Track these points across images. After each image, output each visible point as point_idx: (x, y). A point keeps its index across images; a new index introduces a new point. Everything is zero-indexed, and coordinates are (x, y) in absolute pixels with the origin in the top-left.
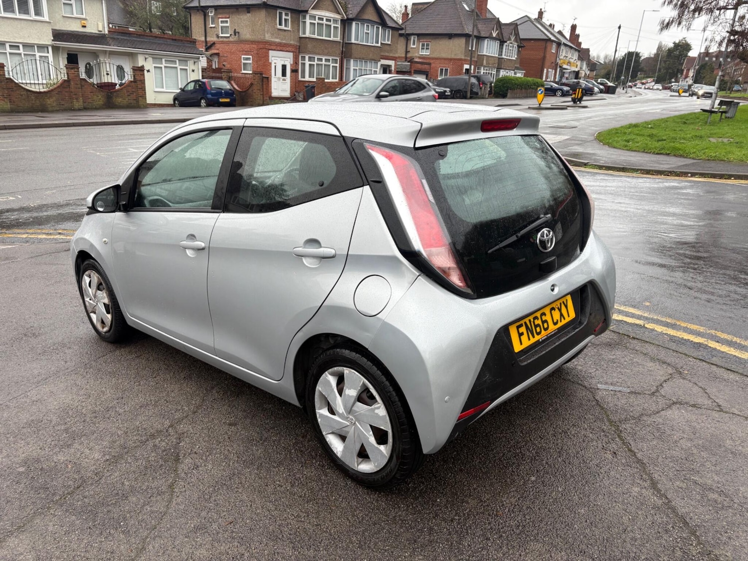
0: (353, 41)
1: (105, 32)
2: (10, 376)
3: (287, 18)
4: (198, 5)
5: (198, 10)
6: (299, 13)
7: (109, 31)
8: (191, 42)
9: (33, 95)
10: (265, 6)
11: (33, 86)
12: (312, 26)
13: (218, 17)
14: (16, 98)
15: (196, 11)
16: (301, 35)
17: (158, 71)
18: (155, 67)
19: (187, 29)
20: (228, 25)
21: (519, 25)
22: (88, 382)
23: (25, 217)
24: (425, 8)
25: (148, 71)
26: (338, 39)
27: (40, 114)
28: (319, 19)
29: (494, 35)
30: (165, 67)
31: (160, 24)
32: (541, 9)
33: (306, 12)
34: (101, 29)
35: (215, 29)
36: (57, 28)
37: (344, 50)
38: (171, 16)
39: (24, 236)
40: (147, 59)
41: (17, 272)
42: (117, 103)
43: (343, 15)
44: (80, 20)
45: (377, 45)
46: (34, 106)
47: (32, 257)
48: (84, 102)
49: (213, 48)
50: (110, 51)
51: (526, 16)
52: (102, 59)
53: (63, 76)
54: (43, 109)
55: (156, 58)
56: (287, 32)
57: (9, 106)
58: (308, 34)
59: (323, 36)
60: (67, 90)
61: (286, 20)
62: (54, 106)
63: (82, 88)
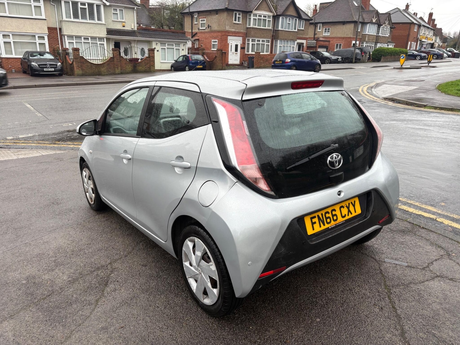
0: (280, 29)
1: (135, 29)
2: (37, 227)
3: (239, 16)
4: (188, 11)
5: (188, 14)
6: (247, 13)
7: (137, 29)
8: (182, 33)
9: (94, 66)
10: (227, 10)
11: (94, 61)
12: (255, 20)
13: (200, 17)
14: (85, 68)
15: (187, 15)
16: (248, 26)
17: (163, 50)
18: (162, 48)
19: (182, 25)
20: (205, 22)
21: (392, 14)
22: (76, 233)
23: (75, 135)
24: (328, 6)
25: (158, 51)
26: (271, 28)
27: (97, 77)
28: (259, 16)
29: (374, 21)
30: (167, 48)
31: (167, 23)
32: (408, 3)
33: (251, 12)
34: (133, 27)
35: (198, 25)
36: (109, 27)
37: (274, 34)
38: (174, 19)
39: (72, 146)
40: (157, 44)
41: (61, 166)
42: (139, 70)
43: (274, 13)
44: (122, 23)
45: (295, 31)
46: (95, 72)
47: (71, 158)
48: (121, 70)
49: (196, 36)
50: (137, 40)
51: (397, 8)
52: (133, 45)
53: (110, 55)
54: (99, 74)
55: (163, 43)
56: (239, 25)
57: (81, 72)
58: (252, 26)
59: (261, 27)
60: (113, 63)
61: (239, 18)
62: (105, 72)
63: (120, 62)
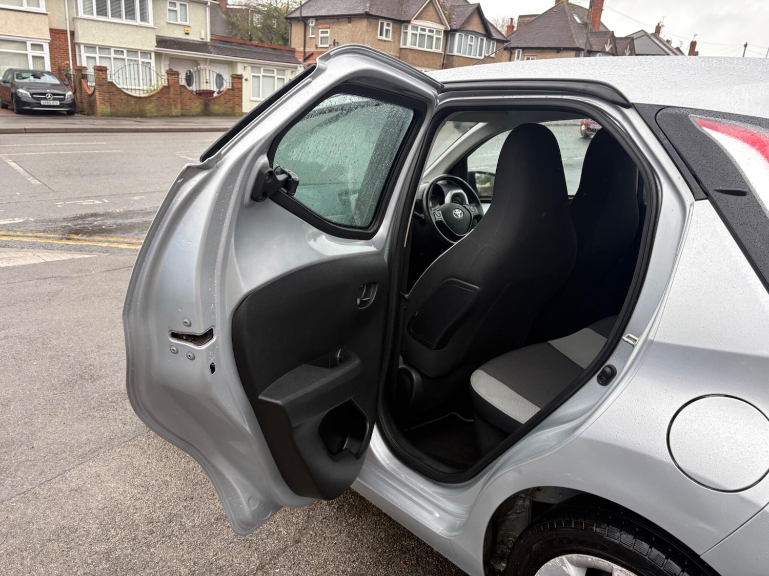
0: (455, 53)
1: (207, 39)
3: (388, 28)
4: (299, 15)
5: (299, 21)
6: (401, 23)
7: (211, 39)
8: (290, 51)
9: (133, 100)
10: (367, 16)
11: (134, 91)
12: (414, 37)
13: (319, 27)
14: (117, 102)
15: (297, 21)
16: (402, 46)
17: (256, 80)
18: (253, 76)
19: (286, 40)
20: (328, 35)
21: (636, 39)
23: (109, 223)
24: (532, 21)
25: (246, 80)
26: (440, 51)
27: (138, 119)
28: (422, 29)
29: (607, 49)
30: (263, 76)
31: (260, 35)
32: (659, 24)
33: (409, 22)
34: (203, 37)
35: (315, 40)
36: (161, 34)
37: (445, 62)
38: (272, 28)
39: (105, 245)
40: (246, 68)
41: (88, 288)
42: (213, 111)
43: (446, 26)
44: (184, 27)
45: (480, 58)
46: (134, 111)
47: (108, 271)
48: (182, 109)
49: (311, 58)
50: (211, 59)
51: (643, 30)
52: (202, 66)
53: (163, 82)
54: (142, 115)
55: (255, 67)
56: (387, 42)
57: (109, 110)
58: (408, 46)
59: (424, 47)
60: (167, 96)
61: (387, 30)
62: (153, 112)
63: (181, 95)
